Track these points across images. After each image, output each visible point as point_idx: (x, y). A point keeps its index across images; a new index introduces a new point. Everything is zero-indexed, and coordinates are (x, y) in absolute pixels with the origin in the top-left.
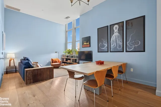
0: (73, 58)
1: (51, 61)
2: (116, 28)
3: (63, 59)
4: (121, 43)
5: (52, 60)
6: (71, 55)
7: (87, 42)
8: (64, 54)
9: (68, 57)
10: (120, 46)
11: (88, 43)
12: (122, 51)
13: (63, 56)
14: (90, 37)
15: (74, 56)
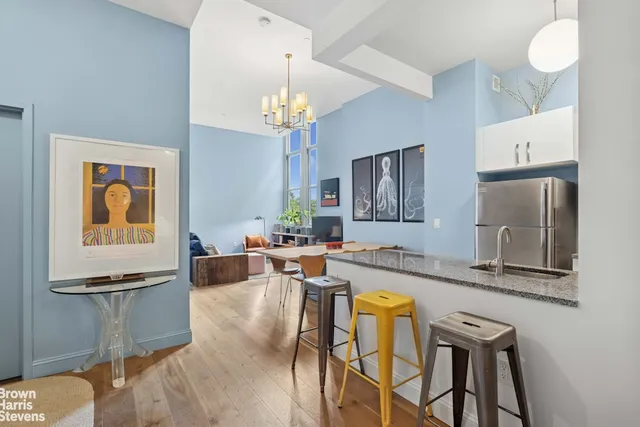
0: (299, 235)
1: (245, 243)
2: (386, 163)
3: (275, 238)
4: (395, 201)
5: (247, 238)
6: (297, 228)
7: (331, 194)
8: (278, 222)
9: (288, 230)
10: (392, 207)
11: (334, 196)
12: (396, 218)
13: (277, 227)
14: (338, 179)
15: (304, 229)
